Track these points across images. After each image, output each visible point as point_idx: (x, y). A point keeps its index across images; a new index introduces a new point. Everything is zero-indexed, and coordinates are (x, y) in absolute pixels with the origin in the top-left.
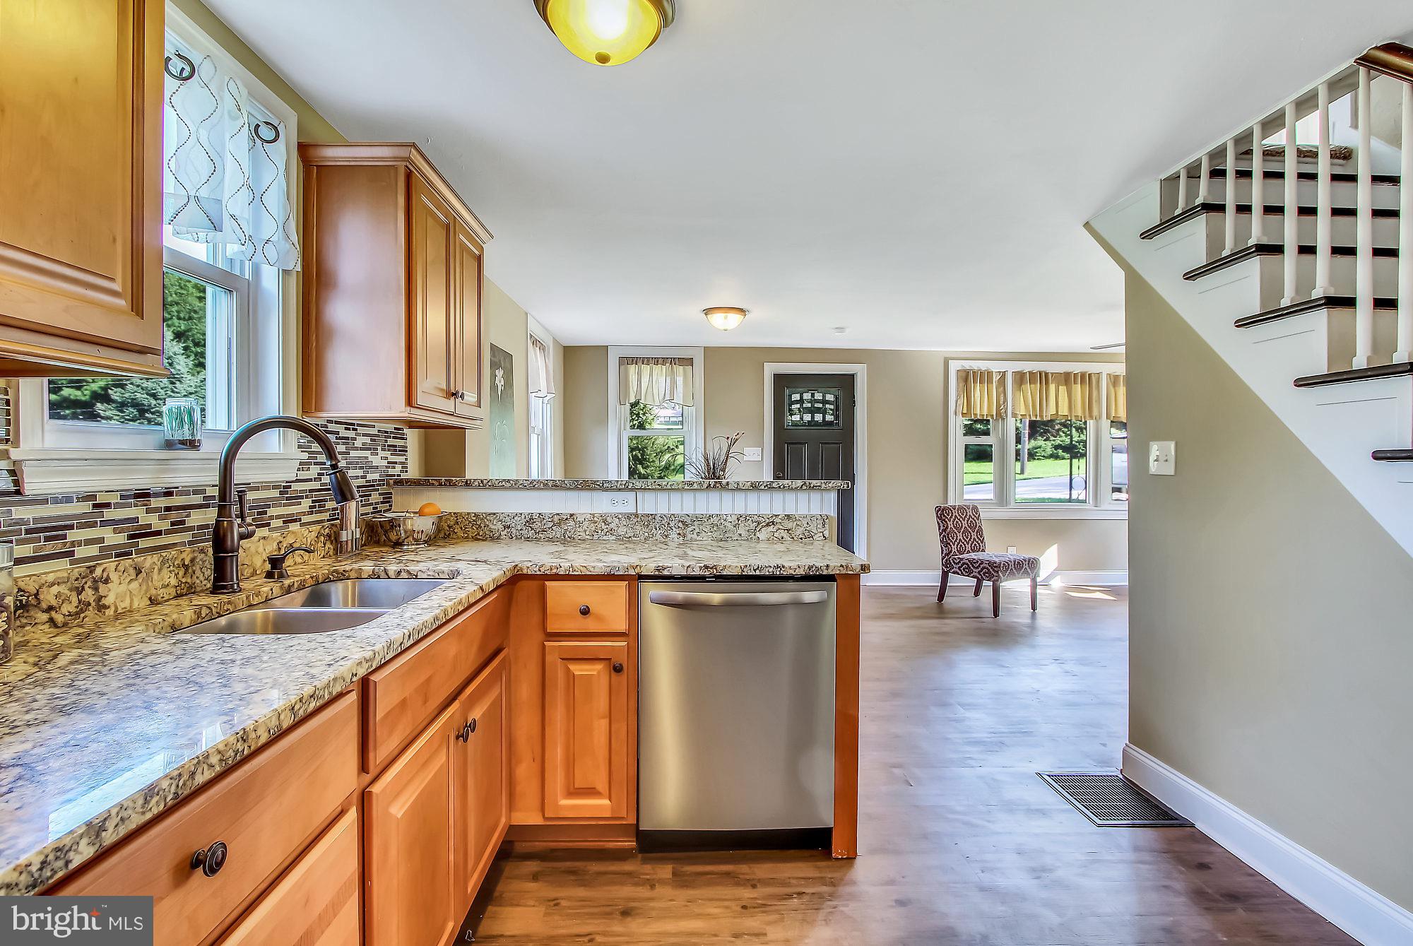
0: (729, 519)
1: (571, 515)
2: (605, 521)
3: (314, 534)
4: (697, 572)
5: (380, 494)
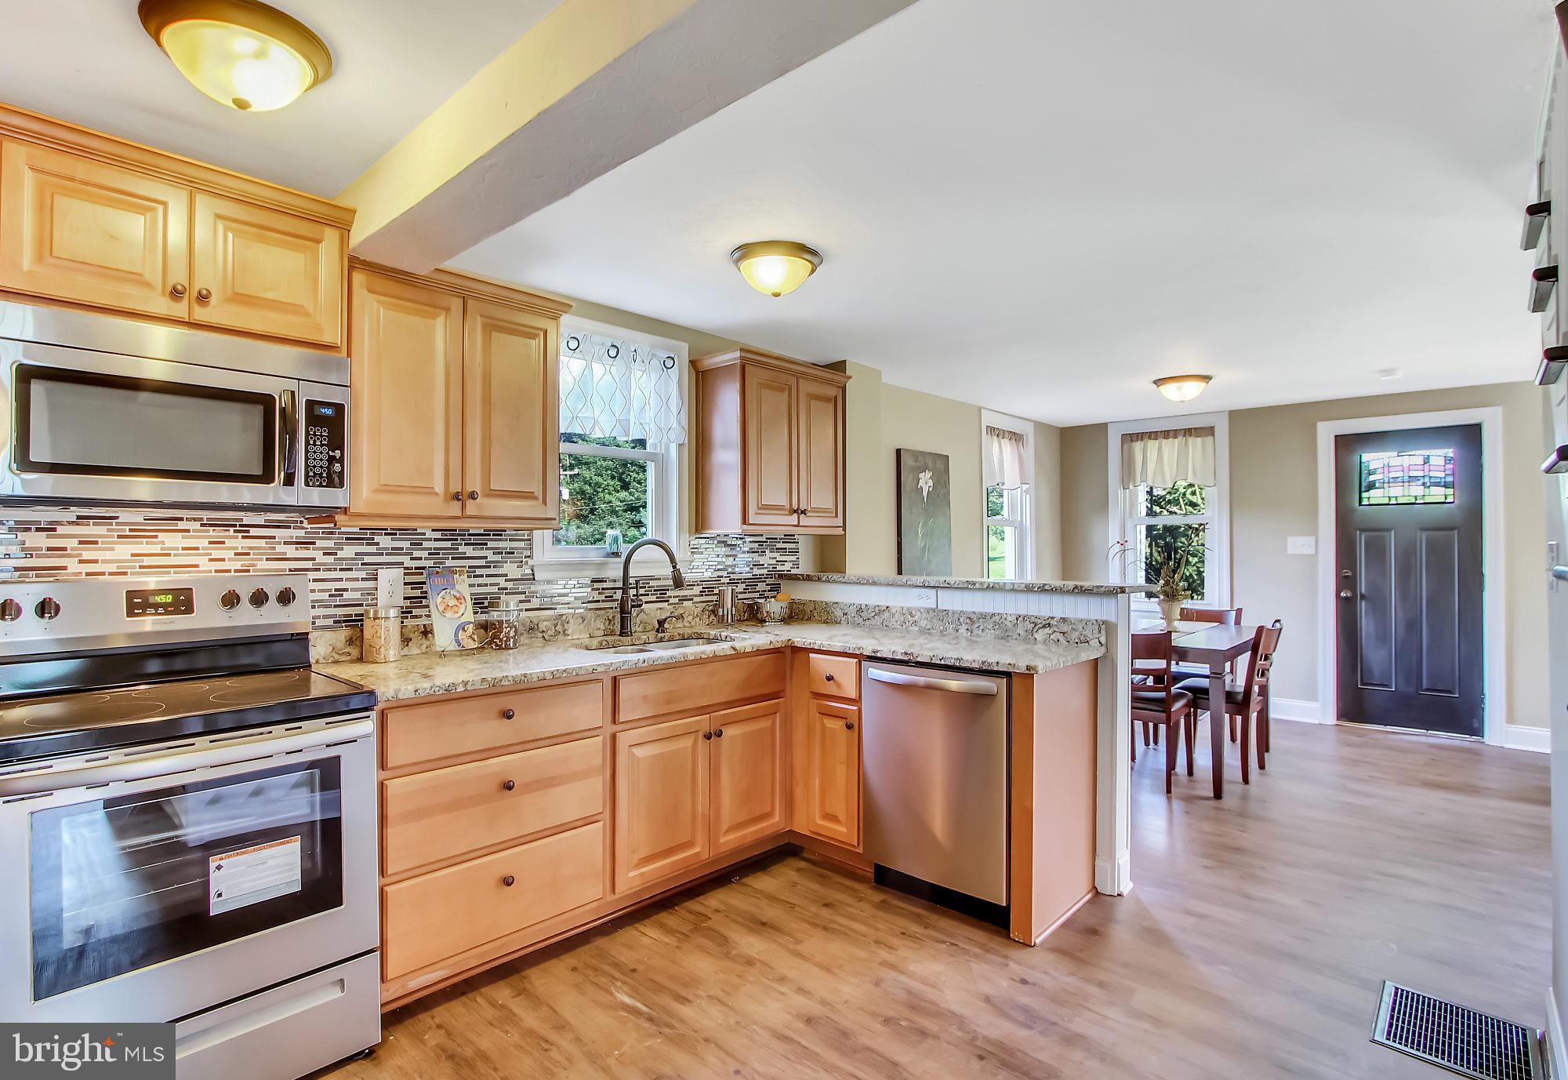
0: (1009, 618)
1: (887, 607)
2: (911, 614)
3: (701, 609)
4: (899, 657)
5: (767, 585)
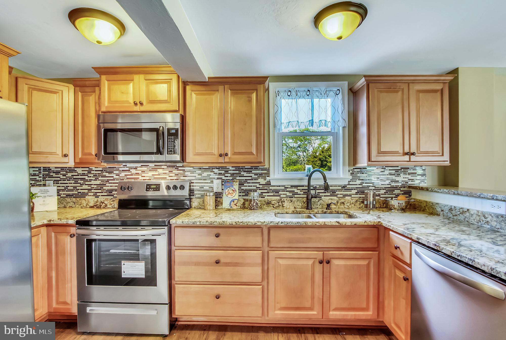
1: (468, 210)
2: (484, 216)
3: (355, 201)
4: (432, 246)
5: (401, 191)
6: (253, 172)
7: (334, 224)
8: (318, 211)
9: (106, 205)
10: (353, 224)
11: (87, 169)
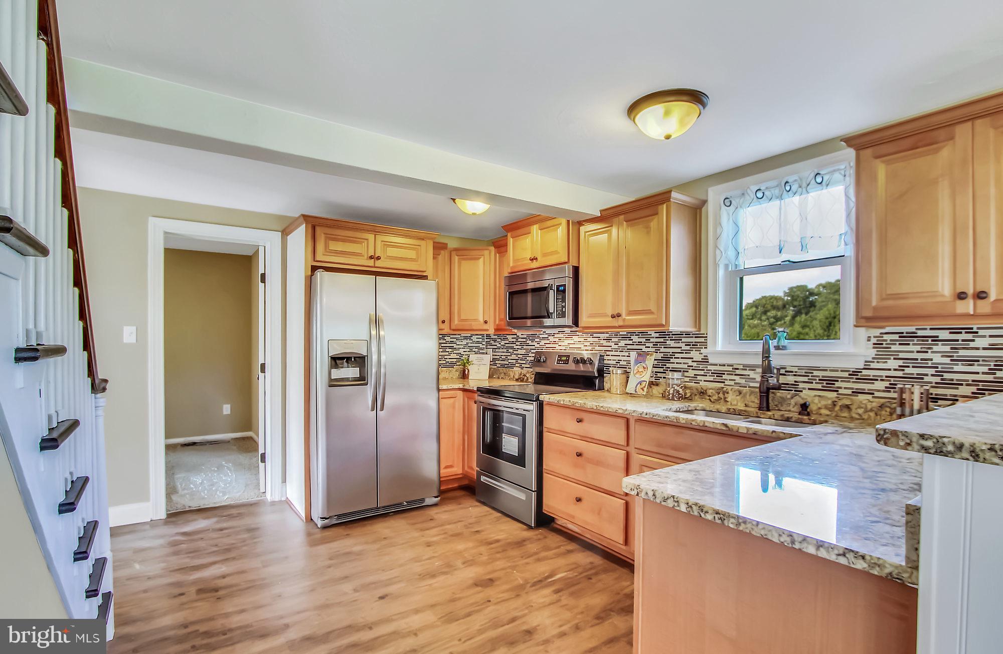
6: (684, 340)
7: (719, 427)
8: (773, 415)
9: (527, 379)
10: (751, 432)
11: (515, 336)
